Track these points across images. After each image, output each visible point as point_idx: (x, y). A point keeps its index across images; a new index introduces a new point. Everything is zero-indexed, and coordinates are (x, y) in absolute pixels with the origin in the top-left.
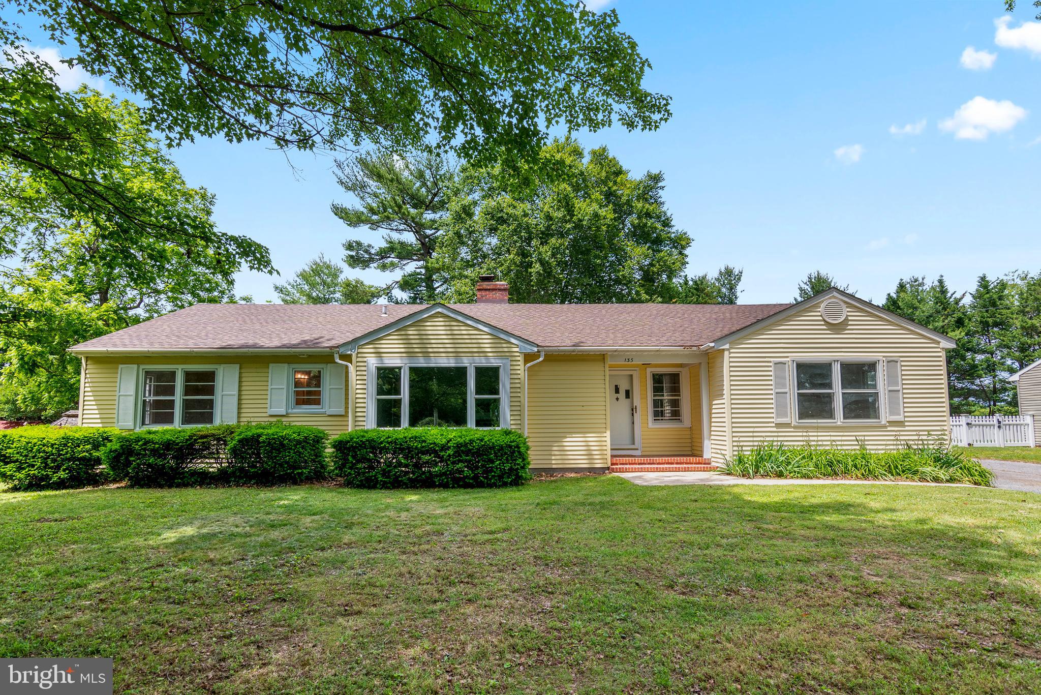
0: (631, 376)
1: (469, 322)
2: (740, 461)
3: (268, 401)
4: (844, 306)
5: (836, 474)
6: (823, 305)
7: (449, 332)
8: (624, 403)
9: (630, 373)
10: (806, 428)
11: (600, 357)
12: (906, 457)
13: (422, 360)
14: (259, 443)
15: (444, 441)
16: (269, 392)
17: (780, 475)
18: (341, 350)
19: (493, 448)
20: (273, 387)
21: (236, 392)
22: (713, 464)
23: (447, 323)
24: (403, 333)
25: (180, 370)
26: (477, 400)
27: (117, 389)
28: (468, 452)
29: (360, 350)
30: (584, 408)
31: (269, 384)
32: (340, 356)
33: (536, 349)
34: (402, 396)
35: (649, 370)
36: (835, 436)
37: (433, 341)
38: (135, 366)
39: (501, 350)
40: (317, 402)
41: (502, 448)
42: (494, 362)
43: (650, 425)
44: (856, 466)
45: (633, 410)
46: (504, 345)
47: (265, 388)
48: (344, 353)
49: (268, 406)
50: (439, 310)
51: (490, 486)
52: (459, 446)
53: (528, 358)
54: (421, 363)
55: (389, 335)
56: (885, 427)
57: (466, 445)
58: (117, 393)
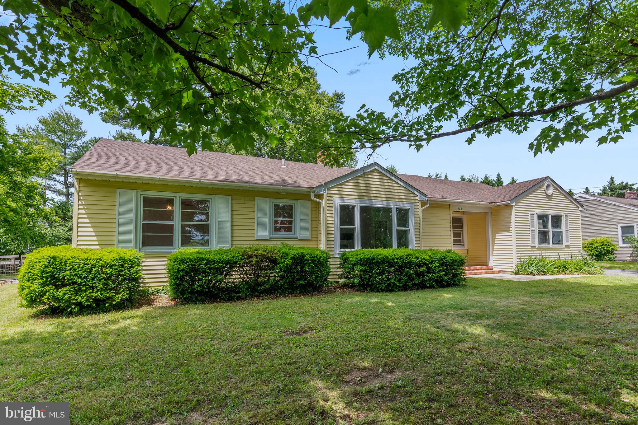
1: (393, 178)
3: (256, 228)
4: (552, 188)
6: (545, 185)
7: (382, 184)
10: (541, 249)
11: (449, 206)
13: (367, 201)
16: (256, 221)
18: (316, 191)
20: (259, 216)
21: (229, 219)
22: (495, 269)
23: (381, 177)
24: (356, 181)
25: (178, 198)
26: (397, 230)
27: (117, 212)
29: (329, 192)
30: (442, 237)
31: (256, 214)
32: (314, 195)
33: (426, 199)
34: (356, 226)
36: (550, 253)
37: (373, 189)
38: (134, 192)
39: (409, 198)
40: (289, 229)
42: (407, 206)
46: (411, 195)
47: (252, 217)
48: (318, 194)
49: (255, 232)
50: (376, 167)
53: (423, 204)
54: (367, 204)
55: (347, 182)
56: (564, 248)
58: (116, 216)
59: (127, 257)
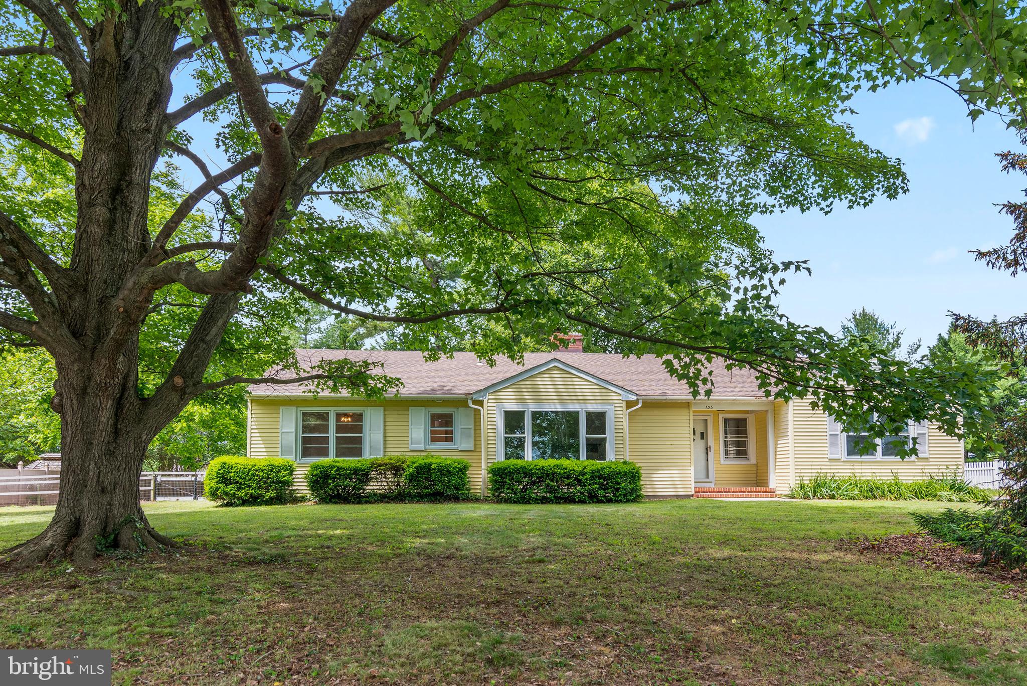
0: (706, 420)
1: (581, 375)
2: (802, 487)
3: (410, 439)
5: (875, 498)
7: (564, 383)
8: (701, 443)
9: (705, 418)
10: (853, 463)
11: (686, 405)
12: (929, 484)
13: (541, 405)
14: (430, 470)
15: (580, 469)
16: (411, 432)
17: (833, 497)
18: (475, 397)
19: (620, 473)
20: (413, 426)
21: (382, 431)
22: (777, 493)
23: (562, 375)
25: (332, 411)
26: (587, 438)
27: (280, 427)
28: (600, 477)
29: (491, 397)
30: (674, 446)
31: (410, 424)
32: (473, 401)
33: (635, 398)
34: (526, 435)
35: (721, 416)
36: (876, 469)
38: (295, 408)
39: (606, 397)
41: (626, 474)
42: (603, 408)
43: (722, 462)
44: (890, 492)
45: (707, 450)
46: (609, 394)
47: (406, 427)
48: (476, 399)
49: (409, 443)
50: (556, 364)
51: (618, 502)
52: (593, 472)
53: (629, 404)
54: (541, 408)
55: (514, 384)
56: (914, 462)
57: (598, 471)
58: (280, 431)
59: (277, 464)
